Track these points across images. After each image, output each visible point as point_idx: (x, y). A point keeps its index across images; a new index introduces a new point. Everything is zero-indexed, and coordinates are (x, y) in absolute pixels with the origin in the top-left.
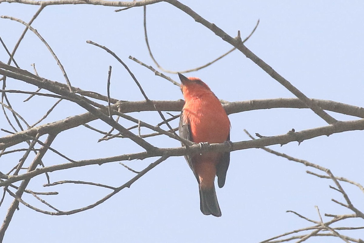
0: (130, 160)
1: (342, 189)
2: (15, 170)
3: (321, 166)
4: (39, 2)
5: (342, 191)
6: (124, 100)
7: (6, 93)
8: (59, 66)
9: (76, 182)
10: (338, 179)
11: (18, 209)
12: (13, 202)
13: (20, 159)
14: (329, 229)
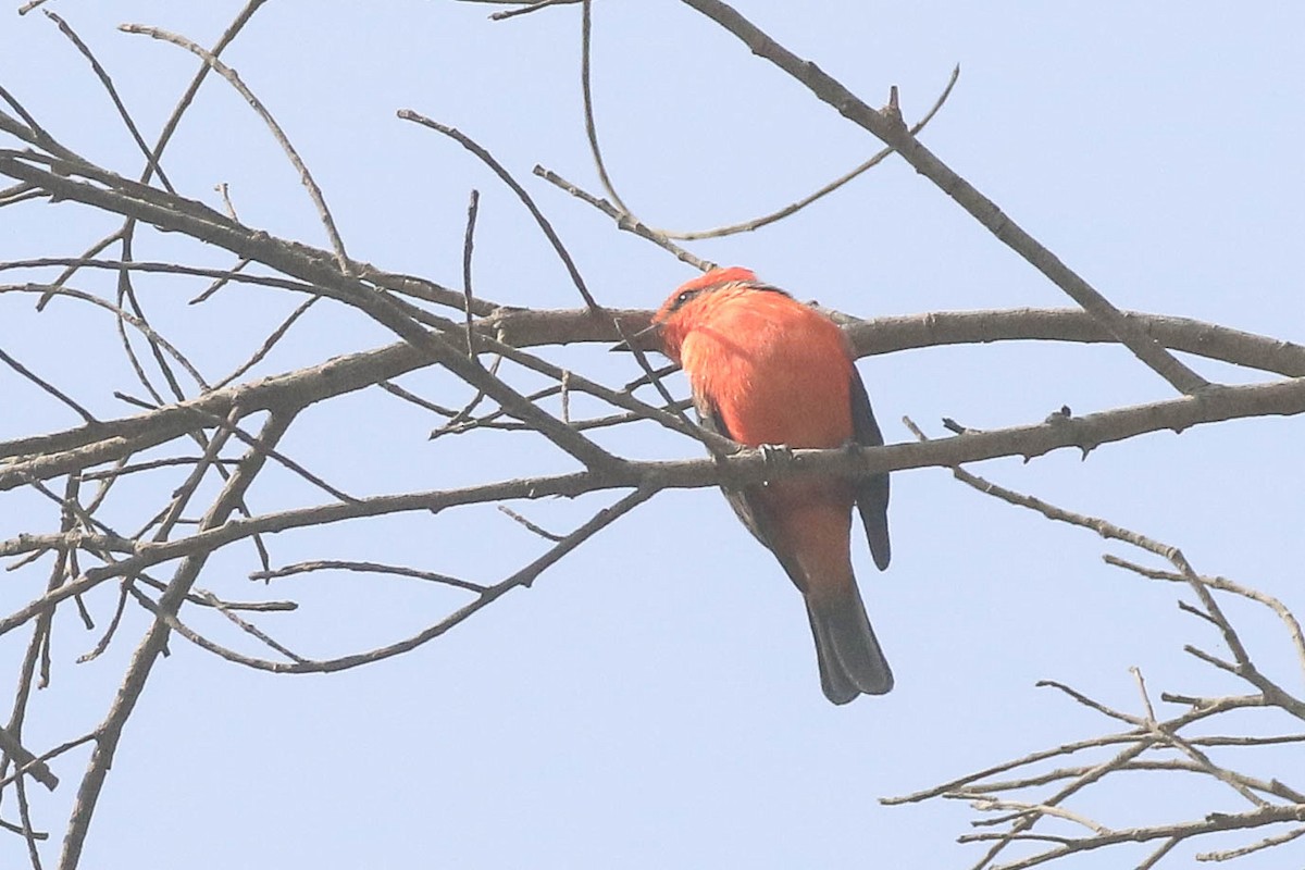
0: (533, 498)
1: (1219, 614)
2: (158, 526)
3: (1150, 537)
5: (1220, 621)
6: (518, 307)
7: (130, 271)
8: (306, 191)
9: (357, 567)
10: (1207, 583)
11: (167, 654)
12: (151, 629)
13: (177, 488)
14: (1175, 743)
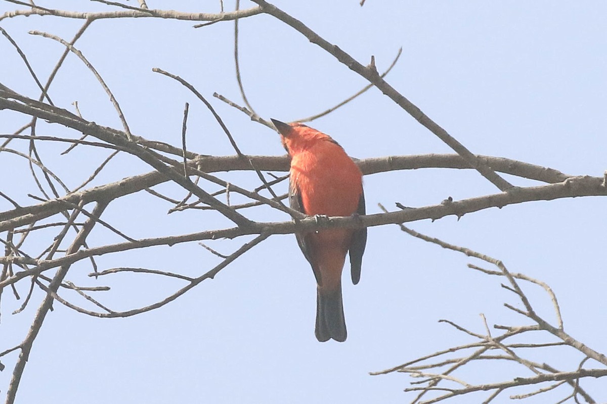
0: (214, 239)
1: (519, 290)
2: (48, 253)
3: (488, 255)
4: (84, 15)
6: (207, 155)
7: (34, 140)
8: (112, 104)
9: (136, 270)
10: (514, 276)
11: (52, 310)
12: (45, 299)
13: (56, 236)
14: (501, 347)
